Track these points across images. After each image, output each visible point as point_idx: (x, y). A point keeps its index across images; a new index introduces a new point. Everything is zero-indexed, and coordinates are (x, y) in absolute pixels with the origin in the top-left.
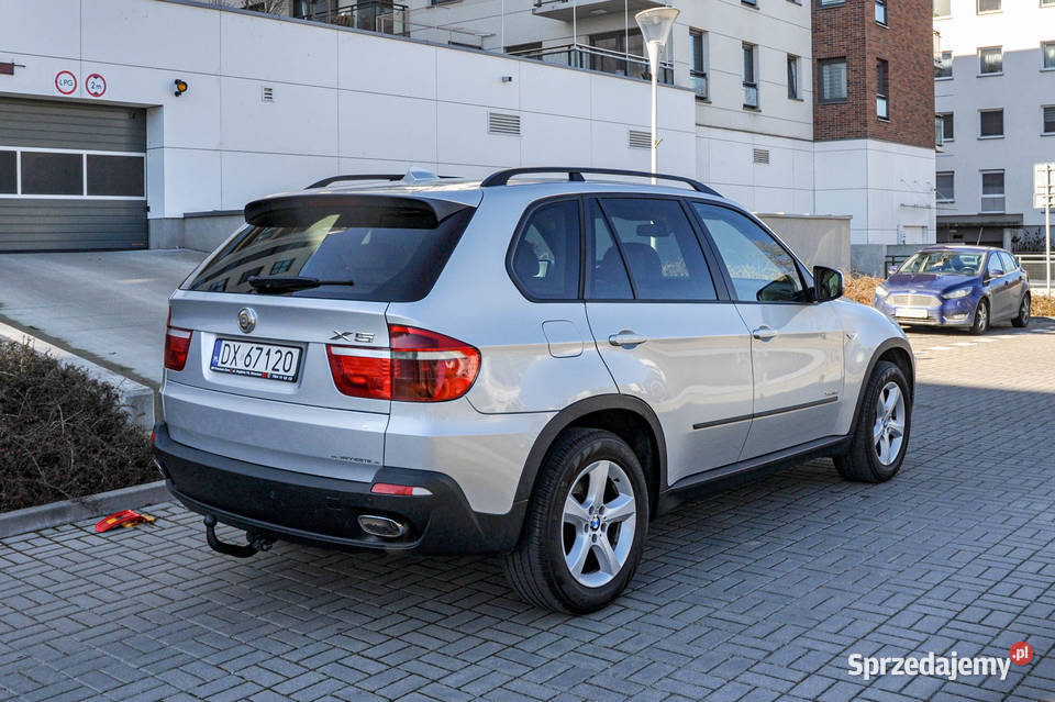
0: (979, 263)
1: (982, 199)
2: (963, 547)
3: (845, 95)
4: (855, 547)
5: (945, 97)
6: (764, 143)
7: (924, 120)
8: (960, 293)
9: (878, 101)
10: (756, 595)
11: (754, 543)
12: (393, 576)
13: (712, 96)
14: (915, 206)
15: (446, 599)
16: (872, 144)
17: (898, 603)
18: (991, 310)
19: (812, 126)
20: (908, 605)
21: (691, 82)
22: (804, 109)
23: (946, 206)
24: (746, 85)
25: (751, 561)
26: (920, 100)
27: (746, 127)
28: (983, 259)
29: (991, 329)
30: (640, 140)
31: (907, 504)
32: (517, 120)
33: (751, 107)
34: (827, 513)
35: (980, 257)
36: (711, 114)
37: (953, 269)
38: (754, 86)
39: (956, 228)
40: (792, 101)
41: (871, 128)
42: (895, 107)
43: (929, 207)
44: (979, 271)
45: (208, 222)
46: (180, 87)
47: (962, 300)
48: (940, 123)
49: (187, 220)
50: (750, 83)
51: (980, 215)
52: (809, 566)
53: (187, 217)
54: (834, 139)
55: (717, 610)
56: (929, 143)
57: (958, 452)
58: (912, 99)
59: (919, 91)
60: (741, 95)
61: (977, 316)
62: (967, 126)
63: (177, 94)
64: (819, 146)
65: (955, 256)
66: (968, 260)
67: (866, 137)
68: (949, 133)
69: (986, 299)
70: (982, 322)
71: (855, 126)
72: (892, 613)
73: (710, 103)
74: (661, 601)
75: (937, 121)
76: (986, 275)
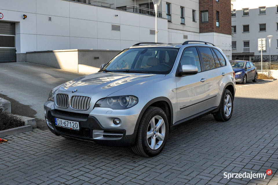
0: (244, 65)
1: (244, 49)
2: (244, 145)
3: (208, 20)
4: (214, 146)
5: (234, 22)
6: (186, 33)
7: (229, 27)
8: (239, 73)
9: (216, 22)
10: (185, 161)
11: (184, 145)
12: (77, 158)
13: (172, 21)
14: (226, 50)
15: (92, 164)
16: (215, 33)
17: (227, 163)
18: (247, 77)
19: (199, 29)
20: (230, 164)
21: (167, 17)
22: (197, 25)
23: (234, 50)
24: (181, 18)
25: (183, 151)
26: (228, 22)
27: (182, 29)
28: (245, 64)
29: (247, 83)
30: (152, 32)
31: (228, 132)
32: (119, 27)
33: (183, 24)
34: (205, 135)
35: (244, 63)
36: (172, 26)
37: (237, 67)
38: (183, 18)
39: (237, 56)
40: (193, 22)
41: (214, 30)
42: (221, 24)
43: (230, 51)
44: (244, 67)
45: (33, 54)
46: (25, 17)
47: (240, 75)
48: (233, 28)
49: (27, 54)
50: (182, 17)
51: (243, 53)
52: (200, 152)
53: (27, 53)
54: (205, 32)
55: (173, 166)
56: (230, 34)
57: (241, 117)
58: (225, 22)
59: (227, 19)
60: (180, 20)
61: (244, 79)
62: (240, 29)
63: (24, 19)
64: (201, 34)
65: (237, 63)
66: (241, 64)
67: (213, 32)
68: (235, 31)
69: (246, 75)
70: (245, 81)
71: (210, 29)
72: (225, 167)
73: (172, 22)
74: (156, 164)
75: (232, 28)
76: (246, 68)
